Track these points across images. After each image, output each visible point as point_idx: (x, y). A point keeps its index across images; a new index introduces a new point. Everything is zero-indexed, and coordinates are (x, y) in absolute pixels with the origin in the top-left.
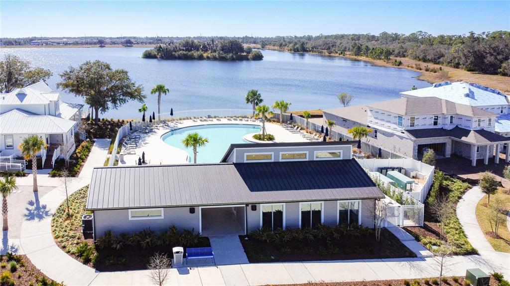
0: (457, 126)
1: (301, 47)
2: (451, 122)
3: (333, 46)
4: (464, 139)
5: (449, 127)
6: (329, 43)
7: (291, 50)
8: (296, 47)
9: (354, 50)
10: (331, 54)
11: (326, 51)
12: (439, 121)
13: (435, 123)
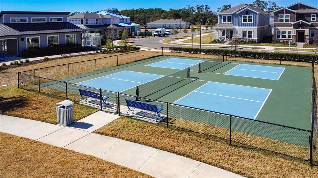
0: (105, 24)
2: (103, 22)
4: (108, 27)
5: (102, 24)
12: (98, 22)
13: (97, 23)
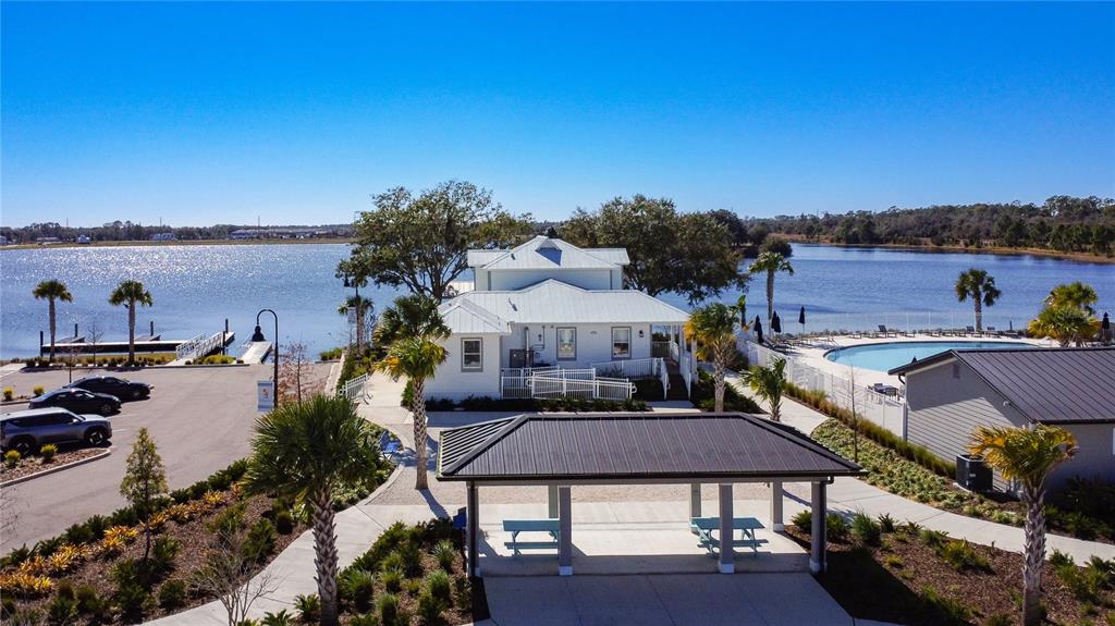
1: (862, 233)
3: (944, 228)
6: (934, 222)
7: (839, 240)
8: (850, 233)
9: (1007, 235)
10: (944, 247)
11: (929, 240)
